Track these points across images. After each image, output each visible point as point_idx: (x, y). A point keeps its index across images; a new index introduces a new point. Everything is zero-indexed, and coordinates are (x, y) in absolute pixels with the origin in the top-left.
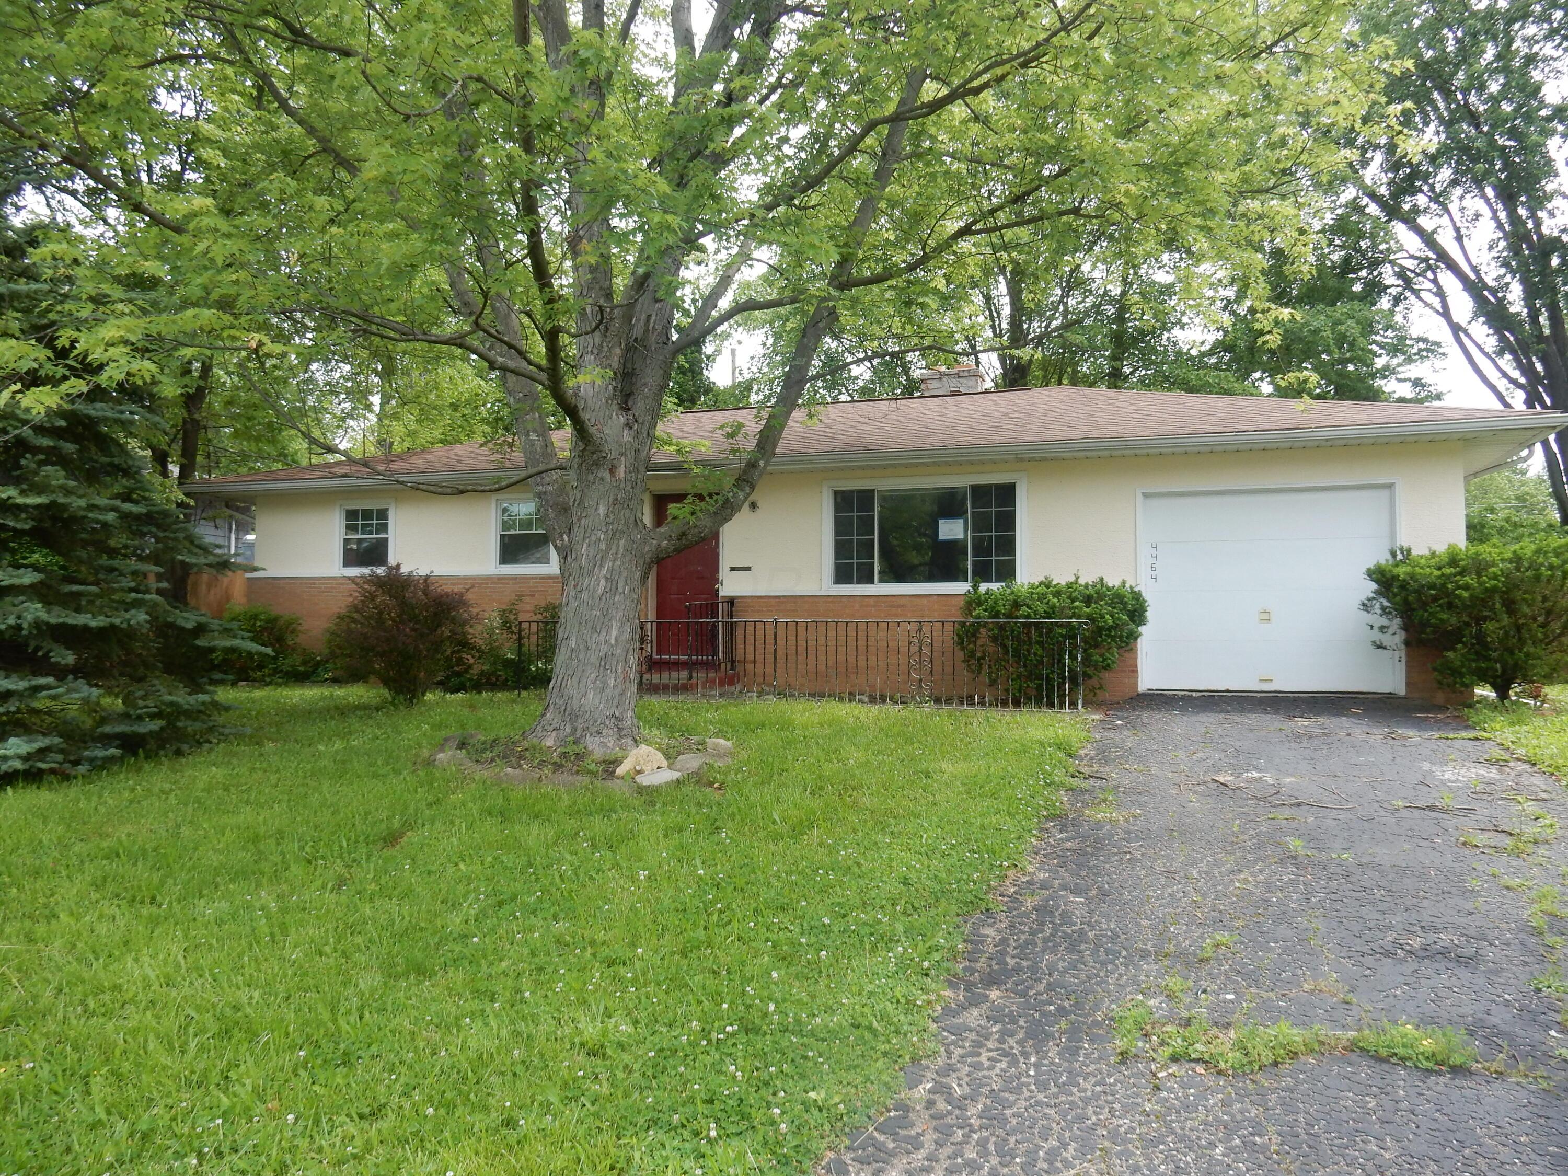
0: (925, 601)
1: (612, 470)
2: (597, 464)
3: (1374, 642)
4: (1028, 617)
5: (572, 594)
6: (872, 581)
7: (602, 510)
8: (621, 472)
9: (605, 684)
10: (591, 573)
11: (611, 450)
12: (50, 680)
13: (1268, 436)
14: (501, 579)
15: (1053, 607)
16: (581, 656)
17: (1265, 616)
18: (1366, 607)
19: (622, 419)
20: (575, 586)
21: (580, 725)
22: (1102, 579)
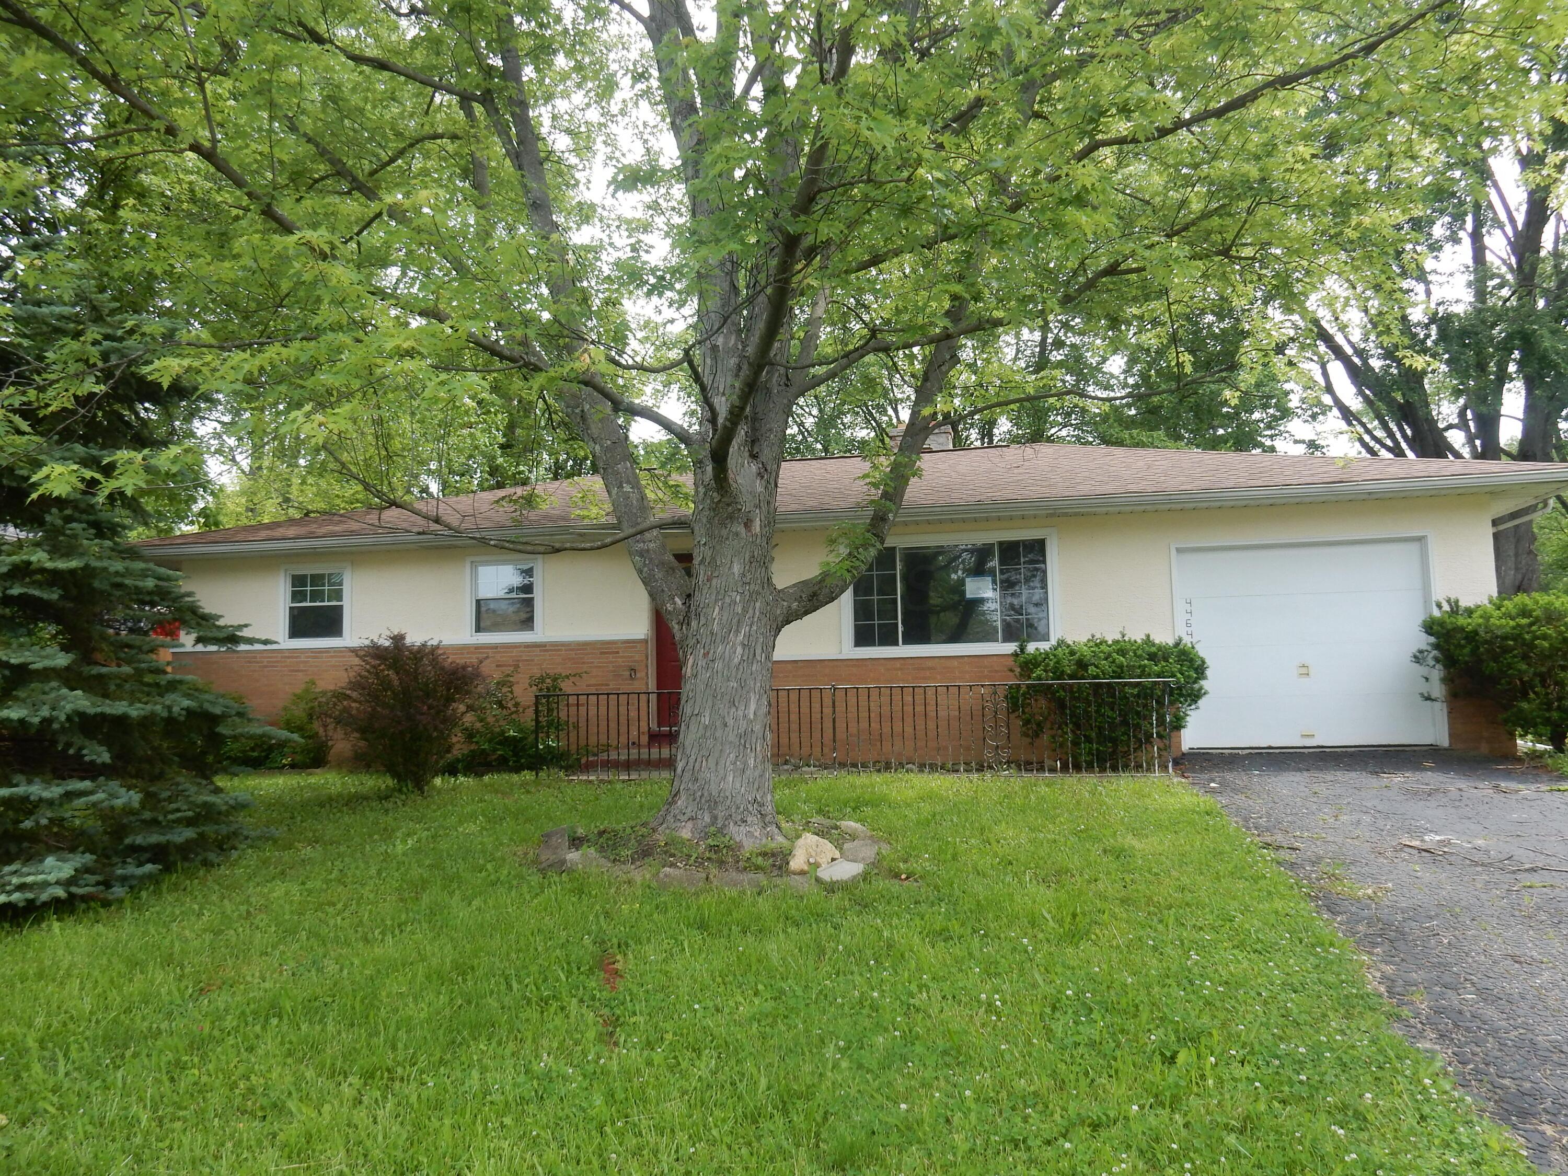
0: (956, 663)
1: (748, 524)
2: (731, 517)
3: (1422, 695)
4: (1095, 677)
5: (702, 663)
6: (896, 643)
7: (737, 569)
8: (757, 526)
9: (745, 764)
10: (724, 640)
11: (746, 503)
12: (87, 784)
13: (1313, 489)
14: (478, 648)
15: (1121, 666)
16: (718, 734)
17: (1304, 671)
18: (1418, 658)
19: (754, 468)
20: (706, 655)
21: (721, 813)
22: (1148, 636)
